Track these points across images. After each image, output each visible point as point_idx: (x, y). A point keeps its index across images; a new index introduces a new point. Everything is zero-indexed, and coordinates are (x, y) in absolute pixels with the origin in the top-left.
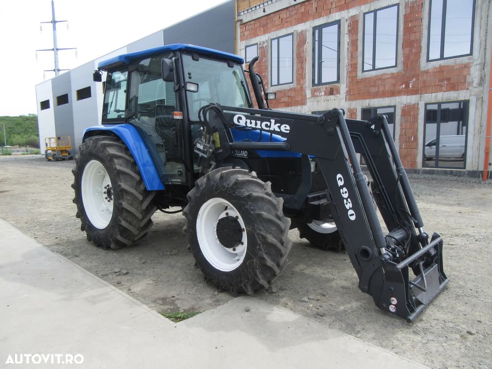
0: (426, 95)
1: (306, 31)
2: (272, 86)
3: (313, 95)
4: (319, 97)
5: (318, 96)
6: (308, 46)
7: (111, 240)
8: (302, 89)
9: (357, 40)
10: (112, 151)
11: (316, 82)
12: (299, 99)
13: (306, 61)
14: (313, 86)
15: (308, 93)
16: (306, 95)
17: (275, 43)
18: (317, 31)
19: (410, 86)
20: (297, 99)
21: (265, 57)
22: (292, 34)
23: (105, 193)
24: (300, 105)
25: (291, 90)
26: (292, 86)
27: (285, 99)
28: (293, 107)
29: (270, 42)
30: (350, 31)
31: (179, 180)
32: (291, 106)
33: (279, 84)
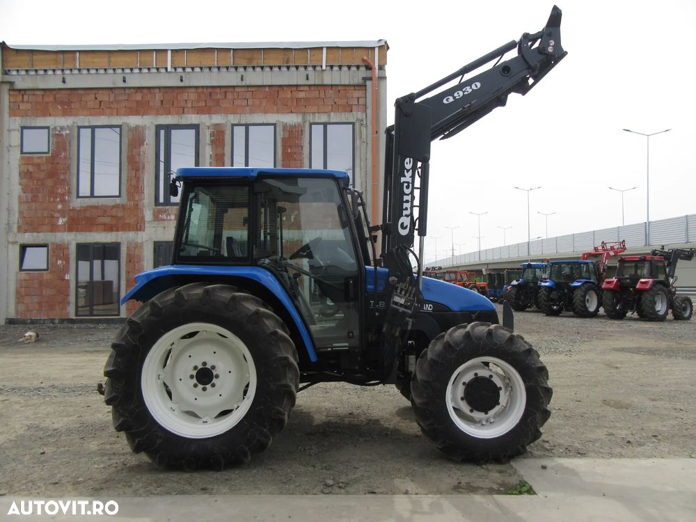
1: (144, 128)
2: (78, 197)
3: (156, 218)
4: (166, 222)
5: (164, 220)
6: (148, 149)
8: (136, 208)
9: (223, 155)
11: (161, 200)
12: (132, 221)
13: (144, 168)
14: (156, 205)
15: (148, 215)
16: (143, 217)
17: (86, 134)
18: (162, 132)
20: (127, 221)
21: (65, 150)
22: (120, 127)
24: (133, 230)
25: (117, 206)
26: (118, 201)
27: (107, 220)
28: (120, 233)
29: (76, 130)
30: (213, 142)
32: (117, 230)
33: (92, 196)
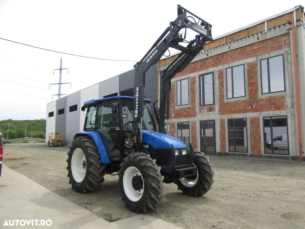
0: (263, 112)
1: (195, 77)
2: (177, 106)
3: (200, 111)
4: (203, 113)
5: (203, 112)
6: (197, 84)
7: (84, 188)
8: (194, 108)
9: (223, 82)
10: (87, 144)
11: (202, 104)
12: (192, 113)
13: (196, 92)
14: (200, 106)
15: (198, 110)
16: (196, 111)
17: (179, 83)
18: (201, 77)
19: (254, 107)
20: (191, 113)
21: (173, 90)
22: (188, 78)
23: (82, 164)
24: (193, 117)
25: (188, 108)
26: (188, 106)
27: (185, 113)
28: (189, 118)
29: (176, 82)
30: (219, 78)
31: (118, 158)
32: (188, 117)
33: (181, 105)
